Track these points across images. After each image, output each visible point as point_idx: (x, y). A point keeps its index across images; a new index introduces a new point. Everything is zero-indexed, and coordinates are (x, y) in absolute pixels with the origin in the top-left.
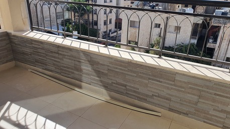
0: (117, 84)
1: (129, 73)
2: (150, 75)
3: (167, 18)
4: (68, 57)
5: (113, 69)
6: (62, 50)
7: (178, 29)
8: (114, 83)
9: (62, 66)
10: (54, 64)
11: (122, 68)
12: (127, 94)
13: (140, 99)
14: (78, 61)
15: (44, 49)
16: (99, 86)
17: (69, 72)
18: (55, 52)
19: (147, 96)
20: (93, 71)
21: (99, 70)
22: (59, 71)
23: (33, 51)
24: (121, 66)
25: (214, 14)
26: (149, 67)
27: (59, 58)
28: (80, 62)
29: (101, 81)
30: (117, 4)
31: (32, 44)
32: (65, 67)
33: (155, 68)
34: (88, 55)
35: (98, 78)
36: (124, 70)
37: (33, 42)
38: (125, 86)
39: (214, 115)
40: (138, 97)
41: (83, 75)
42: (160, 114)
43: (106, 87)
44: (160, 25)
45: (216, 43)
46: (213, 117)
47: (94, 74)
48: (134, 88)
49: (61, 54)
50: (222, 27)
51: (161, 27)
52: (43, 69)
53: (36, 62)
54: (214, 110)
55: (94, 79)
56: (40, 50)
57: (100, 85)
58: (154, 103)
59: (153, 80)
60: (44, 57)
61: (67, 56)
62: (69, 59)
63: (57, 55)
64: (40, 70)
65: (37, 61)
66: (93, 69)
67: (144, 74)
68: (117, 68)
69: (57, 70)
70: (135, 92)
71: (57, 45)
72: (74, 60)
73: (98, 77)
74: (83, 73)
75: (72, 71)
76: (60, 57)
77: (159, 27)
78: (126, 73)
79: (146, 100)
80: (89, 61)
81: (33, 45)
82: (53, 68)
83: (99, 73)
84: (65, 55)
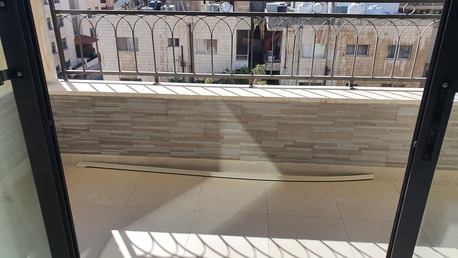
0: (294, 146)
1: (320, 123)
2: (357, 118)
3: (190, 26)
4: (192, 118)
5: (289, 122)
6: (177, 106)
7: (212, 43)
8: (290, 146)
9: (175, 139)
10: (153, 139)
11: (307, 116)
12: (315, 160)
13: (337, 161)
14: (214, 122)
15: (127, 113)
16: (258, 158)
17: (191, 145)
18: (158, 114)
19: (351, 152)
20: (245, 133)
21: (259, 129)
22: (167, 149)
23: (96, 121)
24: (305, 113)
25: (266, 12)
26: (356, 105)
27: (167, 124)
28: (218, 122)
29: (263, 149)
30: (72, 5)
31: (94, 106)
32: (181, 139)
33: (367, 105)
34: (237, 106)
35: (255, 145)
36: (312, 119)
37: (98, 103)
38: (311, 146)
39: (450, 156)
40: (334, 159)
41: (224, 145)
42: (371, 177)
43: (273, 156)
44: (177, 40)
45: (279, 62)
46: (449, 158)
47: (249, 138)
48: (328, 145)
49: (173, 115)
50: (284, 33)
51: (181, 44)
52: (121, 154)
53: (101, 142)
54: (451, 147)
55: (248, 148)
56: (114, 117)
57: (261, 156)
58: (362, 161)
59: (362, 124)
60: (124, 128)
61: (189, 115)
62: (194, 121)
63: (162, 119)
64: (114, 158)
65: (103, 141)
66: (247, 130)
67: (347, 117)
68: (296, 119)
69: (160, 149)
70: (330, 151)
71: (166, 98)
72: (205, 122)
73: (257, 141)
74: (224, 142)
75: (199, 142)
76: (171, 120)
77: (178, 45)
78: (314, 122)
79: (349, 160)
80: (238, 117)
81: (98, 109)
82: (150, 147)
83: (258, 135)
84: (184, 116)
